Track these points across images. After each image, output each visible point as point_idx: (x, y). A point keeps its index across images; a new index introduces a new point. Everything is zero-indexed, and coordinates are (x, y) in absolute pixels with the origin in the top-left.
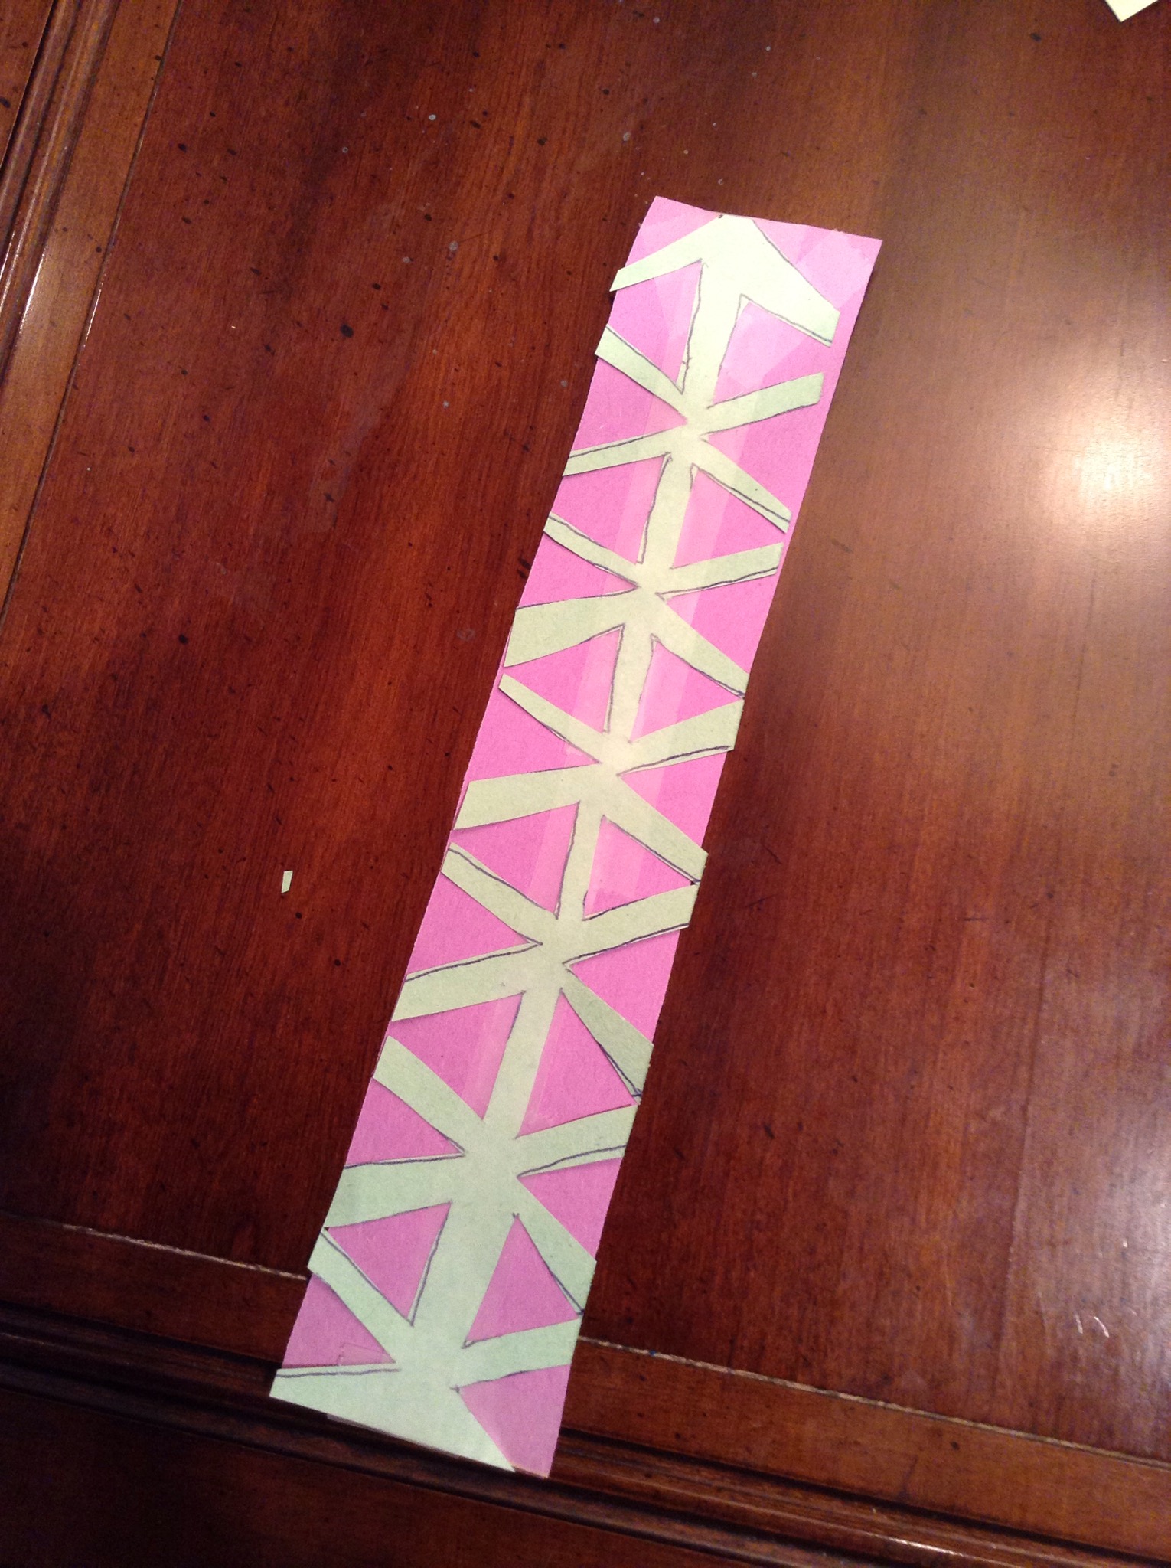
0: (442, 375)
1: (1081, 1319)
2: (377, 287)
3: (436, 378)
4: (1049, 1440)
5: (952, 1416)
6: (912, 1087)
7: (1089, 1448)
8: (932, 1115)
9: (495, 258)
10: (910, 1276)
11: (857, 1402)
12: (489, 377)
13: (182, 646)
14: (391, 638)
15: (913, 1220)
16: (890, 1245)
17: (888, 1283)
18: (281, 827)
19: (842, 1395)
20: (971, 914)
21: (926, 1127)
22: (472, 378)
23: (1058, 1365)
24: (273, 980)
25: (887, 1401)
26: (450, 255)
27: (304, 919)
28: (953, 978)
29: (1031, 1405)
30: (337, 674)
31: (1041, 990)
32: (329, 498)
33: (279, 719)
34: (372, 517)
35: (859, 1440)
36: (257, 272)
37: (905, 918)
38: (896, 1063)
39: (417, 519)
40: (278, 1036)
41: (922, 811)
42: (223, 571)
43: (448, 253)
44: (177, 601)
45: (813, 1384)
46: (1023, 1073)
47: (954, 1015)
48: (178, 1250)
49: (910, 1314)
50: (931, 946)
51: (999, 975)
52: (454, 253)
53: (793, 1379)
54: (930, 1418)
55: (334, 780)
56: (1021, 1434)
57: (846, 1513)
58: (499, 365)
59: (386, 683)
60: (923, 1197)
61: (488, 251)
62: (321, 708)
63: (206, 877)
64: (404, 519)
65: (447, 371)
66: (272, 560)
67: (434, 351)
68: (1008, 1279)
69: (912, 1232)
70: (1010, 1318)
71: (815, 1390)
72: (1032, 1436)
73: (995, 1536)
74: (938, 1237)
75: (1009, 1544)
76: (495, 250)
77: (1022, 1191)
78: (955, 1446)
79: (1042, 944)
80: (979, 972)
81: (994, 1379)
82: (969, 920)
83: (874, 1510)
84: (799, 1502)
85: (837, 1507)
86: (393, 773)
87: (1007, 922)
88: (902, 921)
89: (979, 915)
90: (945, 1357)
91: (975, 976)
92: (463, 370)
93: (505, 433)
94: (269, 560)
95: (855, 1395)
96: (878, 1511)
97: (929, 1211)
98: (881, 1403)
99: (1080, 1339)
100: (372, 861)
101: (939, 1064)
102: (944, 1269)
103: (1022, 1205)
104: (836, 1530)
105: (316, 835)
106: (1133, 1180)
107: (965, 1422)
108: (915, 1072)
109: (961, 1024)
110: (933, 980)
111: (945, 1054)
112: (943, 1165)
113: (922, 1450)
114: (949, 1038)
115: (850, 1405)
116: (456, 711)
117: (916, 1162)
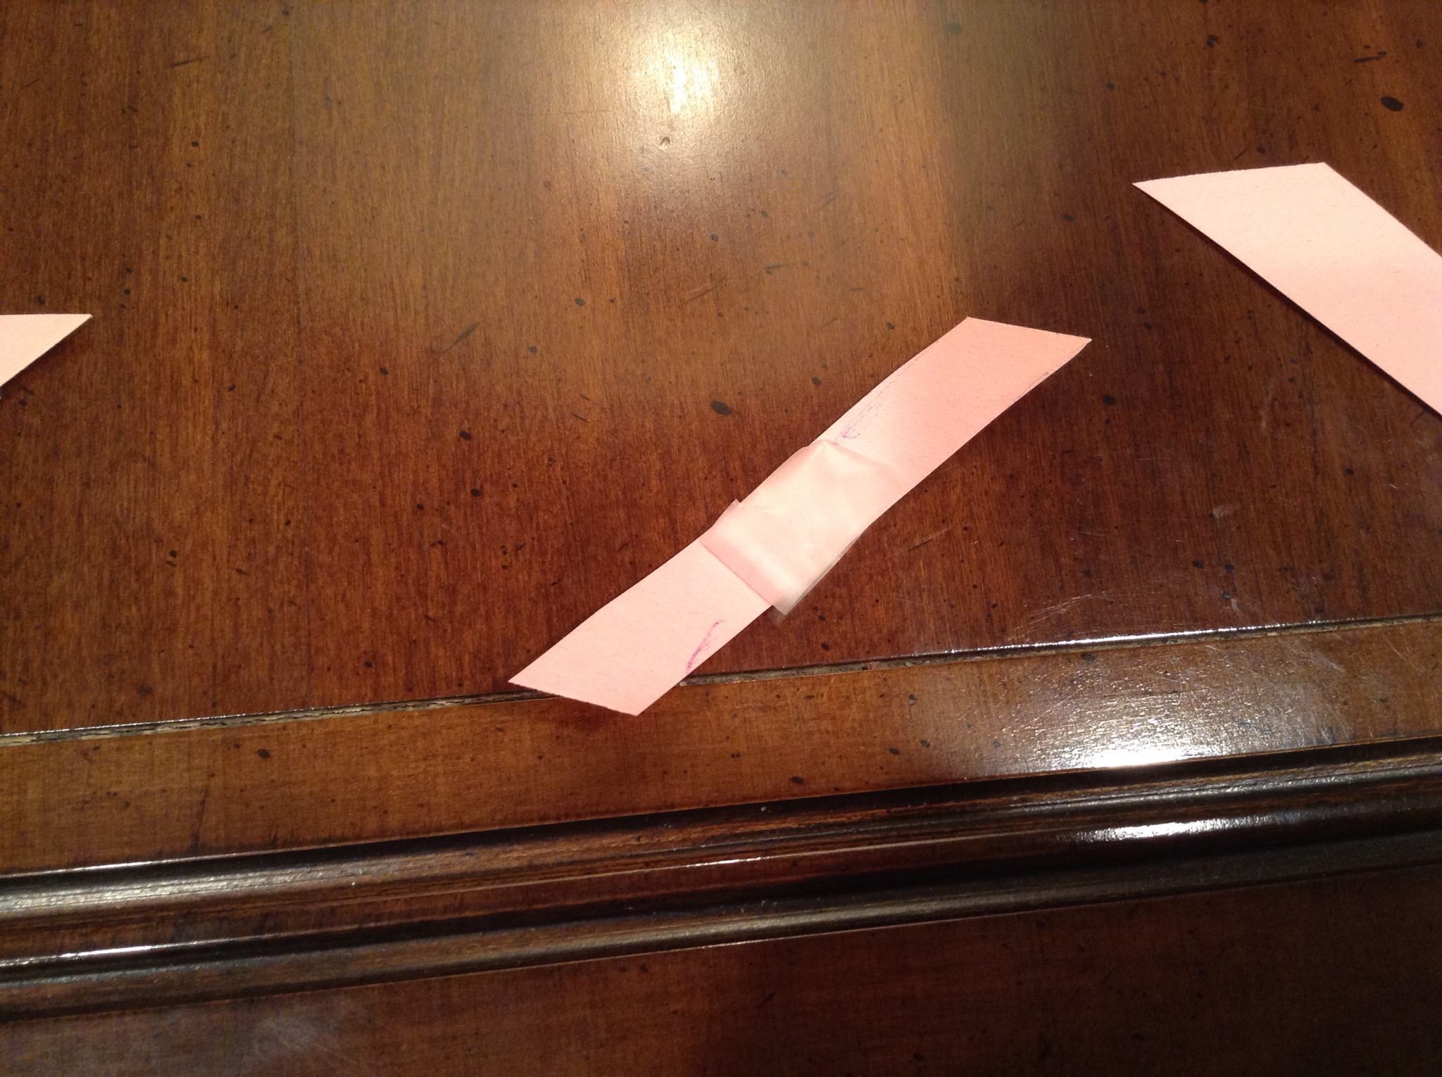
6: (128, 292)
8: (162, 320)
10: (158, 541)
15: (153, 465)
16: (122, 505)
17: (127, 559)
20: (180, 56)
21: (154, 337)
28: (167, 140)
29: (368, 665)
35: (113, 790)
37: (87, 79)
46: (283, 237)
47: (175, 186)
49: (169, 593)
50: (130, 107)
51: (233, 124)
54: (216, 726)
60: (163, 432)
69: (152, 483)
74: (193, 477)
78: (264, 754)
80: (202, 125)
82: (178, 64)
88: (85, 84)
89: (193, 56)
91: (198, 133)
97: (174, 446)
101: (162, 253)
102: (209, 516)
108: (129, 271)
109: (187, 195)
110: (138, 149)
111: (169, 238)
112: (186, 381)
113: (213, 775)
114: (173, 216)
115: (96, 748)
117: (146, 388)
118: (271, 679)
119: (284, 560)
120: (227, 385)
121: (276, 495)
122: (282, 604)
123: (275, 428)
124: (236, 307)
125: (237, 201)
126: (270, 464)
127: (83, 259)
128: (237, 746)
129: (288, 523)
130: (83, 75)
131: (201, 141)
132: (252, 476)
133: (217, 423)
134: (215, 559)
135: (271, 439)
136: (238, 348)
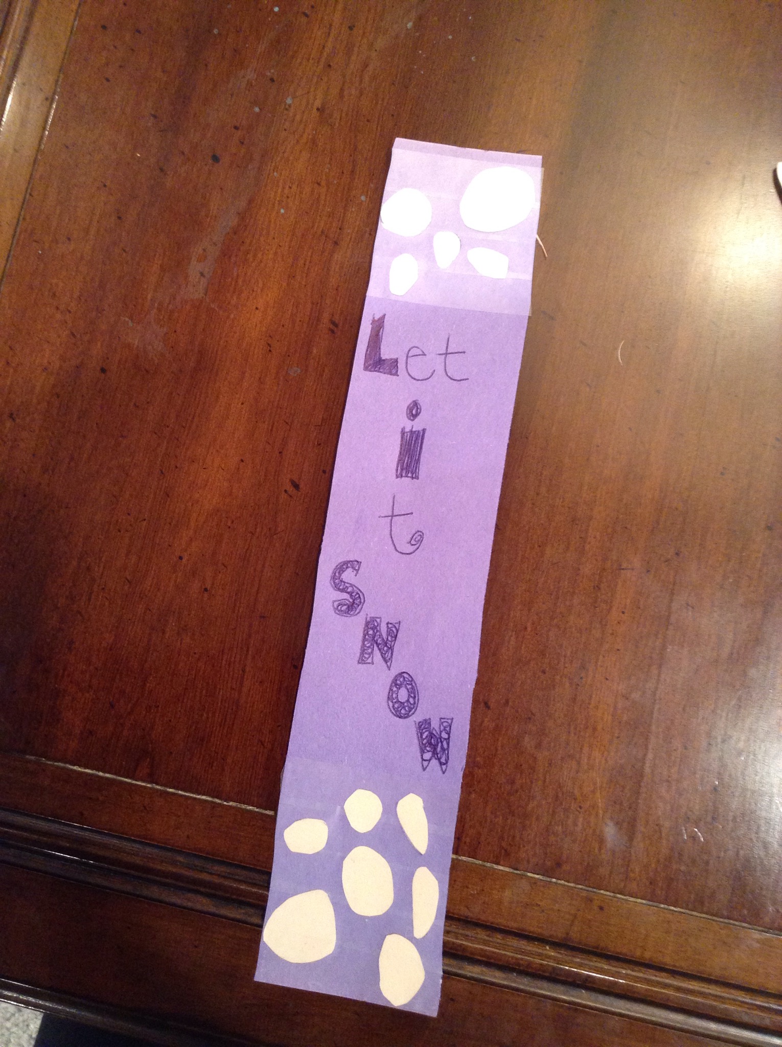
0: (280, 190)
1: (686, 830)
2: (236, 128)
3: (276, 192)
4: (662, 906)
5: (601, 890)
6: (581, 678)
7: (687, 911)
8: (594, 696)
9: (318, 109)
10: (575, 799)
11: (538, 879)
12: (313, 191)
13: (103, 375)
14: (244, 373)
15: (579, 763)
16: (563, 778)
17: (561, 804)
18: (169, 500)
19: (529, 874)
20: (624, 565)
21: (589, 704)
22: (301, 193)
23: (669, 859)
24: (163, 600)
25: (558, 879)
26: (287, 107)
27: (184, 560)
28: (611, 607)
29: (651, 883)
30: (207, 397)
31: (669, 616)
32: (202, 274)
33: (168, 427)
34: (232, 289)
35: (539, 903)
36: (155, 117)
37: (581, 567)
38: (571, 662)
39: (262, 291)
40: (167, 637)
41: (596, 496)
42: (131, 324)
43: (285, 105)
44: (99, 344)
45: (510, 867)
46: (654, 671)
47: (611, 632)
48: (101, 774)
49: (575, 824)
50: (597, 587)
51: (641, 607)
52: (290, 106)
53: (498, 864)
54: (585, 890)
55: (204, 469)
56: (644, 902)
57: (529, 948)
58: (319, 184)
59: (240, 404)
60: (586, 750)
61: (313, 104)
62: (196, 420)
63: (119, 531)
64: (253, 291)
65: (284, 188)
66: (164, 317)
67: (275, 174)
68: (639, 803)
69: (577, 772)
70: (640, 827)
71: (511, 870)
72: (651, 903)
73: (624, 965)
74: (594, 775)
75: (633, 971)
76: (318, 103)
77: (650, 747)
79: (671, 586)
80: (628, 604)
81: (628, 866)
82: (623, 569)
83: (548, 948)
84: (499, 941)
85: (523, 944)
86: (244, 464)
87: (648, 571)
88: (579, 570)
89: (630, 566)
90: (596, 850)
91: (625, 608)
92: (294, 187)
93: (322, 232)
94: (161, 317)
95: (538, 874)
96: (550, 948)
97: (589, 758)
98: (554, 880)
99: (685, 842)
100: (229, 524)
101: (600, 664)
102: (598, 795)
103: (650, 756)
104: (522, 959)
105: (192, 505)
106: (723, 741)
107: (608, 893)
108: (584, 668)
109: (615, 637)
110: (598, 609)
111: (604, 657)
112: (599, 727)
113: (579, 910)
114: (607, 646)
115: (535, 883)
116: (287, 423)
117: (582, 726)
118: (610, 876)
120: (616, 735)
125: (637, 647)
127: (565, 657)
128: (591, 901)
129: (630, 808)
130: (580, 564)
131: (626, 612)
136: (624, 719)
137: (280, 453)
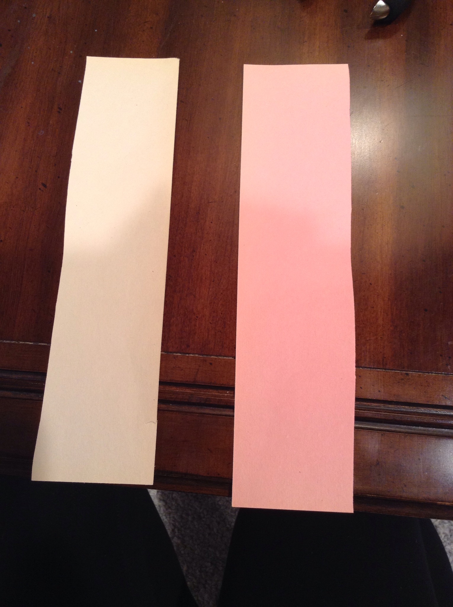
0: (31, 54)
2: (9, 30)
3: (29, 55)
5: (210, 356)
6: (193, 256)
8: (200, 264)
9: (48, 17)
10: (194, 314)
12: (47, 53)
14: (16, 137)
15: (195, 297)
16: (187, 305)
17: (188, 317)
19: (174, 354)
21: (198, 267)
22: (41, 54)
25: (188, 354)
28: (206, 221)
34: (9, 101)
35: (180, 366)
38: (188, 249)
39: (24, 99)
41: (194, 171)
43: (32, 17)
47: (206, 232)
49: (195, 325)
50: (198, 212)
51: (220, 218)
52: (34, 17)
58: (50, 49)
59: (15, 151)
60: (198, 289)
64: (20, 100)
65: (33, 53)
67: (29, 47)
69: (194, 301)
74: (203, 300)
76: (48, 15)
78: (211, 364)
80: (213, 218)
81: (223, 342)
82: (211, 202)
86: (18, 179)
87: (223, 202)
88: (189, 206)
89: (213, 201)
91: (212, 220)
92: (38, 52)
93: (52, 69)
95: (178, 353)
97: (200, 293)
101: (202, 248)
102: (205, 310)
107: (214, 357)
108: (194, 251)
109: (209, 235)
110: (199, 223)
111: (204, 244)
112: (204, 278)
113: (200, 366)
114: (205, 240)
115: (177, 357)
116: (39, 157)
117: (195, 279)
118: (214, 347)
119: (220, 322)
120: (212, 280)
121: (220, 307)
122: (218, 331)
123: (222, 292)
124: (217, 262)
125: (219, 237)
126: (220, 300)
127: (185, 247)
128: (206, 361)
129: (222, 314)
130: (189, 203)
131: (213, 222)
132: (215, 302)
133: (209, 289)
134: (205, 319)
135: (220, 294)
136: (216, 272)
137: (36, 171)
